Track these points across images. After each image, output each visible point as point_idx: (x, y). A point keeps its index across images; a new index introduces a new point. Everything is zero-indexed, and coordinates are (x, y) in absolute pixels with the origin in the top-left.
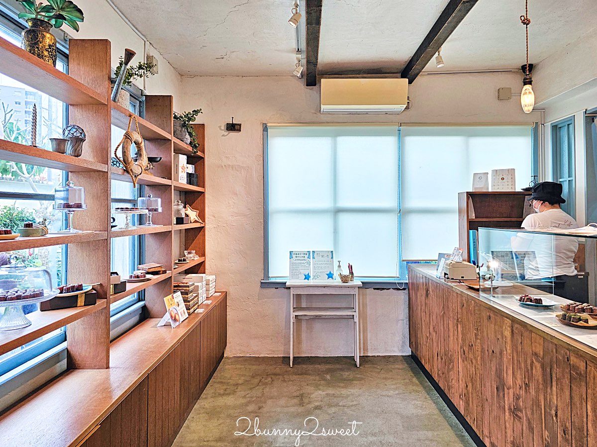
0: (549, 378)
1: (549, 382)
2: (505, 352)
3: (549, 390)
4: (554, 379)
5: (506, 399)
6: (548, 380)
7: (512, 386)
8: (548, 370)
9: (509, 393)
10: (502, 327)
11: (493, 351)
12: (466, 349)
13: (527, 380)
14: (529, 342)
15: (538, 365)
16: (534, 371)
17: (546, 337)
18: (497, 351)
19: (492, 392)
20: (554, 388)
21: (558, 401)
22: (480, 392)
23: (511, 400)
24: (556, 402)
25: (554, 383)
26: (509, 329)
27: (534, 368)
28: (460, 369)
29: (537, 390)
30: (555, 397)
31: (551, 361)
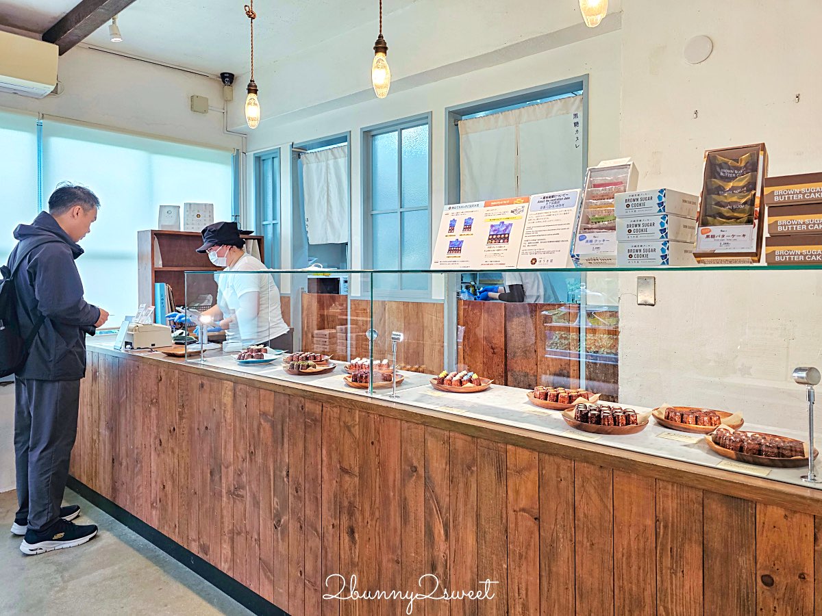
0: (280, 436)
1: (280, 440)
2: (224, 424)
3: (279, 449)
4: (286, 433)
5: (224, 481)
6: (278, 439)
7: (232, 462)
8: (279, 427)
9: (227, 472)
10: (219, 393)
11: (207, 428)
12: (164, 437)
13: (252, 448)
14: (256, 402)
15: (266, 426)
16: (262, 434)
17: (277, 390)
18: (212, 426)
19: (204, 481)
20: (286, 445)
21: (291, 458)
22: (185, 488)
23: (231, 479)
24: (287, 461)
25: (286, 440)
26: (230, 393)
27: (262, 430)
28: (154, 468)
29: (265, 456)
30: (287, 455)
31: (283, 417)
